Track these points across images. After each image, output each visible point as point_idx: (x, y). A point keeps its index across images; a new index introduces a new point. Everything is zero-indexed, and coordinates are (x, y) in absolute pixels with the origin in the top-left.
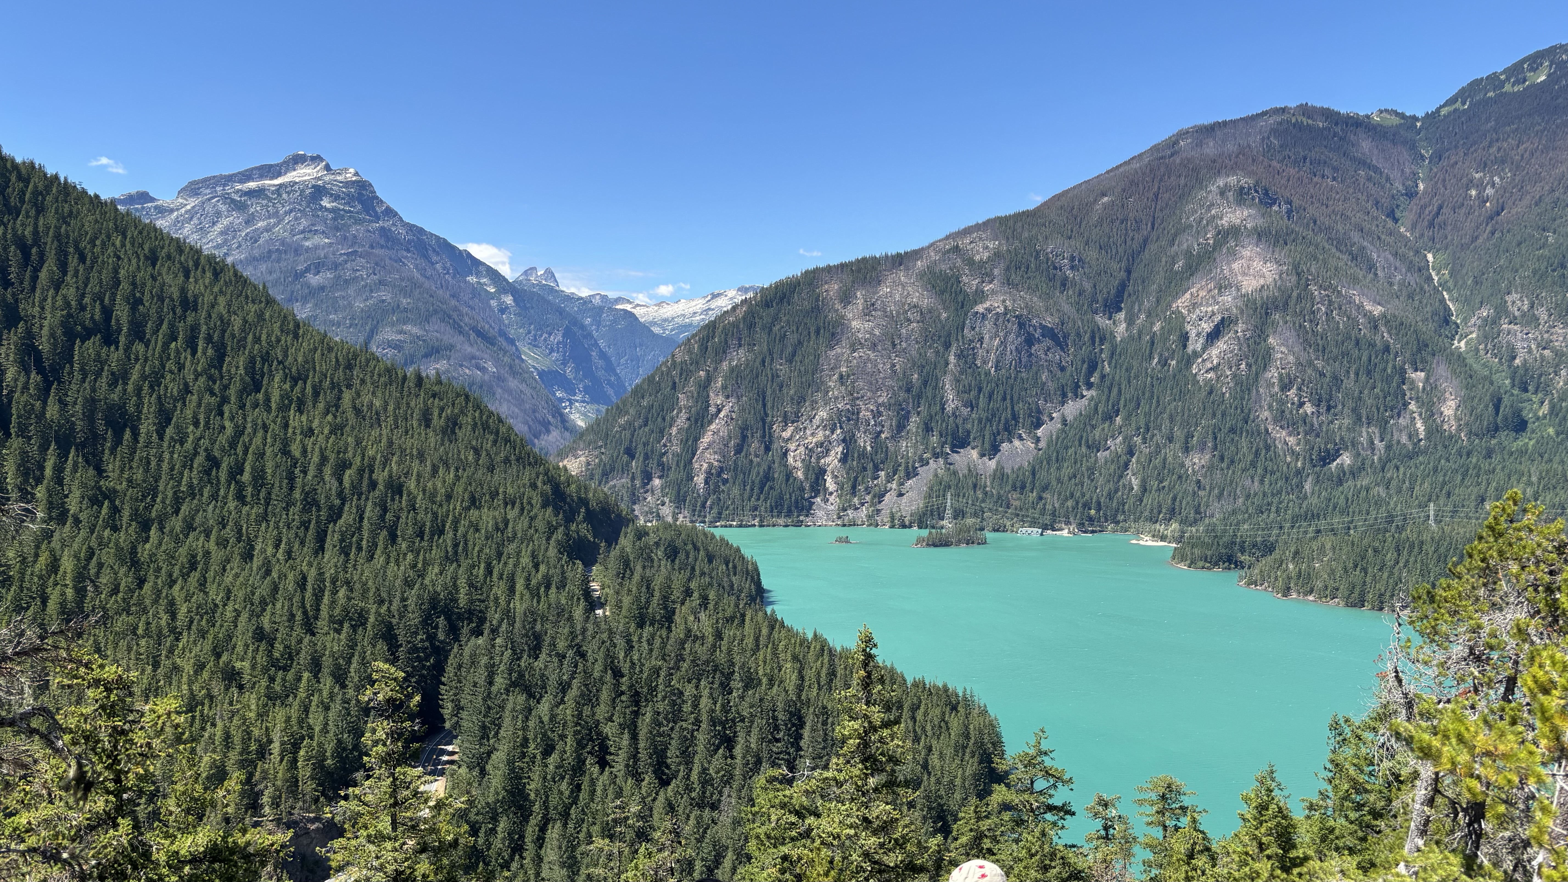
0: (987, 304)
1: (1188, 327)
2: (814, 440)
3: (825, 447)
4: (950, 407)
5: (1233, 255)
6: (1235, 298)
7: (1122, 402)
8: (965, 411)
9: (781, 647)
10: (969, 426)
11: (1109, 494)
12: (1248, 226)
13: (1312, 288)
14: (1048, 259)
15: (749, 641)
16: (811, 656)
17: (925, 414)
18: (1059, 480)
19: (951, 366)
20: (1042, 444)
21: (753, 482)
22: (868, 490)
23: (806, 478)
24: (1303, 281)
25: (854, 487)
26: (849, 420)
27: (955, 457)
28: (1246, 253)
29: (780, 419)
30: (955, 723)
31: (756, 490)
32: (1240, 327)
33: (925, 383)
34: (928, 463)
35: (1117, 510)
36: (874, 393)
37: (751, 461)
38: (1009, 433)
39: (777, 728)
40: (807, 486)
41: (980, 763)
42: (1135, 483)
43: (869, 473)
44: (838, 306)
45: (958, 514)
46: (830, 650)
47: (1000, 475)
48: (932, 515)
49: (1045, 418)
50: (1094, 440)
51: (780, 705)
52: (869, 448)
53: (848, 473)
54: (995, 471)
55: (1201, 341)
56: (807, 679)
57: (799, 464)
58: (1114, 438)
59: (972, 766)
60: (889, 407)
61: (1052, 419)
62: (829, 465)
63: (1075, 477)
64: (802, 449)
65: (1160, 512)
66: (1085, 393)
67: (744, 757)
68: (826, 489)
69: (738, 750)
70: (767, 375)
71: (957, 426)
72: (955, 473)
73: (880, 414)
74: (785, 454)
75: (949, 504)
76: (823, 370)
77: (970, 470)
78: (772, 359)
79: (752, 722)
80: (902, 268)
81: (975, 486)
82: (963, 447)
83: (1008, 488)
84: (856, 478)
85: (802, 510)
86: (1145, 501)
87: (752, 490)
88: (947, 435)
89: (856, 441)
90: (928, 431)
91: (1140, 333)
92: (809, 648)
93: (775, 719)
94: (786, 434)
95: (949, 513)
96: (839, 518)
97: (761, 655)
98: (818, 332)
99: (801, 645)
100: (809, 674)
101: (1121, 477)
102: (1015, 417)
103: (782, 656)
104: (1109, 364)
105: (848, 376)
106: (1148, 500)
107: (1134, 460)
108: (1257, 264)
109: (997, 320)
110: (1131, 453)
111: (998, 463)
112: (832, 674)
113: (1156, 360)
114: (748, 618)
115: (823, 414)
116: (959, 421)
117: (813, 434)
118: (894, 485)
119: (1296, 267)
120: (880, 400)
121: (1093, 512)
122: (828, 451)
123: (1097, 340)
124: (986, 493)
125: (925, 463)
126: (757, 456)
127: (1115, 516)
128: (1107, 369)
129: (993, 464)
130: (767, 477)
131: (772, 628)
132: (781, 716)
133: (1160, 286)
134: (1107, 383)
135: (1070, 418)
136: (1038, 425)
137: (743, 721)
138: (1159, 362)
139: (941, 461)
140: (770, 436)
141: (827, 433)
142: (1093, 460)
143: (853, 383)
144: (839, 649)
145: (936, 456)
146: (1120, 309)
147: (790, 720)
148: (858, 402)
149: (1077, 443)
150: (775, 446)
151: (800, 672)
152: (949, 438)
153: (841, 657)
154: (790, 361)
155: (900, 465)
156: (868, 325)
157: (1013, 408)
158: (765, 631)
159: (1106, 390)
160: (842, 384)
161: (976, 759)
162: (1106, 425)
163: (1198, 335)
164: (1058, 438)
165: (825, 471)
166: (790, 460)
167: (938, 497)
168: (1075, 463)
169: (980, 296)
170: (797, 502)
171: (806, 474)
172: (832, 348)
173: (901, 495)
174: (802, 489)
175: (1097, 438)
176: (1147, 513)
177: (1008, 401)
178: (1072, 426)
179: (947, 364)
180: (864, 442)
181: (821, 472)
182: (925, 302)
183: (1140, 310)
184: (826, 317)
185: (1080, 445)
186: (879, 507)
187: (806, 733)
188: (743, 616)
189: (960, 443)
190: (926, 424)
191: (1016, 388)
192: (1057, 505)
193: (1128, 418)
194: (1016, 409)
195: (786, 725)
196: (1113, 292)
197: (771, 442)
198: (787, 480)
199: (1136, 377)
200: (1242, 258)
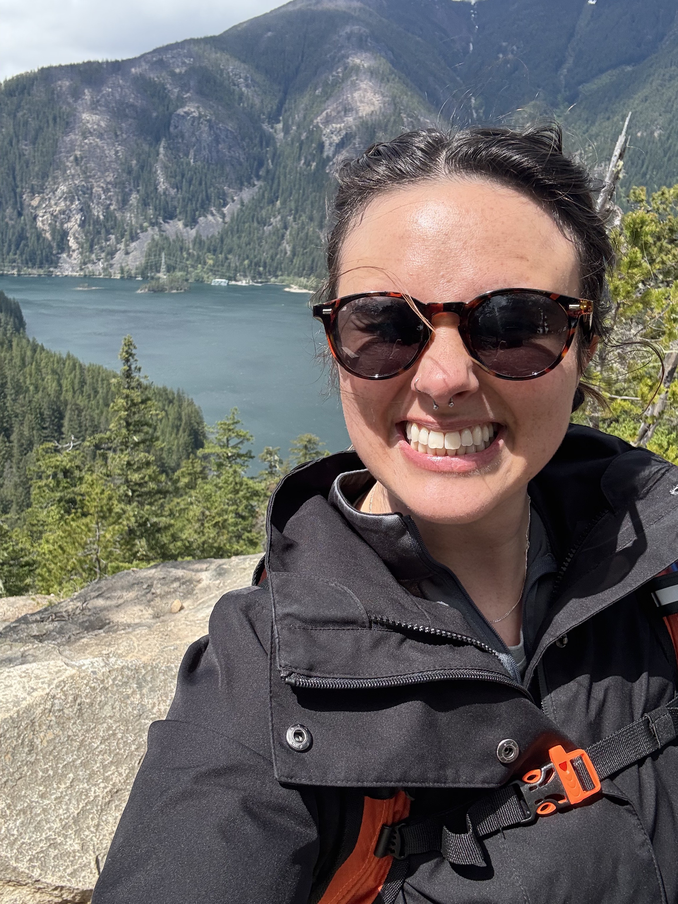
0: (186, 109)
1: (324, 138)
2: (58, 209)
3: (67, 214)
4: (162, 187)
5: (354, 87)
6: (354, 119)
7: (280, 191)
8: (173, 192)
9: (43, 364)
10: (176, 203)
11: (272, 257)
12: (366, 65)
13: (403, 115)
14: (229, 77)
15: (17, 361)
16: (66, 371)
17: (142, 192)
18: (239, 247)
19: (161, 156)
20: (227, 219)
21: (10, 240)
22: (102, 249)
23: (53, 239)
24: (397, 110)
25: (91, 246)
26: (84, 193)
27: (166, 226)
28: (363, 85)
29: (28, 190)
30: (172, 410)
31: (13, 247)
32: (357, 141)
33: (142, 168)
34: (146, 230)
35: (277, 268)
36: (103, 173)
37: (7, 224)
38: (204, 209)
39: (43, 420)
40: (54, 245)
41: (189, 435)
42: (288, 248)
43: (103, 235)
44: (71, 100)
45: (170, 269)
46: (80, 366)
47: (198, 242)
48: (151, 269)
49: (229, 200)
50: (262, 218)
51: (45, 406)
52: (102, 217)
53: (86, 236)
54: (195, 238)
55: (333, 149)
56: (64, 385)
57: (47, 227)
58: (275, 216)
59: (184, 438)
60: (115, 185)
61: (233, 201)
62: (71, 229)
63: (249, 244)
64: (48, 216)
65: (304, 269)
66: (256, 183)
67: (19, 441)
68: (69, 248)
69: (14, 437)
70: (14, 153)
71: (167, 203)
72: (167, 238)
73: (108, 190)
74: (35, 218)
75: (163, 261)
76: (61, 152)
77: (177, 237)
78: (18, 141)
79: (24, 417)
80: (120, 72)
81: (181, 249)
82: (171, 219)
83: (205, 250)
84: (93, 240)
85: (52, 263)
86: (294, 261)
87: (10, 246)
88: (160, 209)
89: (91, 211)
90: (145, 205)
91: (292, 141)
92: (64, 364)
93: (42, 414)
94: (35, 203)
95: (163, 268)
96: (81, 269)
97: (27, 370)
98: (55, 119)
99: (58, 363)
100: (65, 383)
101: (279, 245)
102: (208, 198)
103: (44, 370)
104: (272, 162)
105: (82, 158)
106: (296, 261)
107: (288, 233)
108: (370, 95)
109: (193, 122)
110: (286, 228)
111: (197, 232)
112: (83, 383)
113: (303, 162)
114: (14, 344)
115: (63, 188)
116: (168, 199)
117: (56, 204)
118: (122, 246)
119: (394, 98)
120: (108, 179)
121: (261, 269)
122: (69, 217)
123: (264, 143)
124: (189, 254)
125: (144, 230)
126: (11, 219)
127: (275, 271)
128: (271, 166)
129: (193, 232)
130: (22, 237)
131: (34, 351)
132: (46, 413)
133: (306, 105)
134: (270, 177)
135: (246, 201)
136: (225, 205)
137: (16, 416)
138: (305, 163)
139: (156, 229)
140: (22, 204)
141: (68, 203)
142: (261, 232)
143: (86, 164)
144: (87, 365)
145: (152, 224)
146: (278, 122)
147: (53, 414)
148: (91, 180)
149: (251, 219)
150: (25, 212)
151: (59, 381)
152: (162, 212)
153: (89, 371)
154: (34, 142)
155: (126, 231)
156: (96, 118)
157: (207, 191)
158: (29, 353)
159: (270, 182)
160: (77, 164)
161: (186, 434)
162: (270, 208)
163: (331, 144)
164: (238, 215)
165: (68, 233)
166: (39, 224)
167: (155, 255)
168: (250, 234)
169: (182, 102)
170: (47, 256)
171: (53, 234)
172: (67, 134)
173: (127, 253)
174: (50, 247)
175: (264, 216)
176: (296, 270)
177: (203, 185)
178: (247, 207)
179: (158, 154)
180: (98, 212)
181: (65, 234)
182: (139, 103)
183: (293, 123)
184: (61, 108)
185: (253, 221)
186: (112, 262)
187: (66, 422)
188: (10, 342)
189: (170, 216)
190: (144, 200)
191: (209, 176)
192: (238, 264)
193: (284, 203)
194: (209, 191)
195: (50, 418)
196: (275, 107)
197: (22, 209)
198: (38, 239)
199: (290, 173)
200: (359, 89)
